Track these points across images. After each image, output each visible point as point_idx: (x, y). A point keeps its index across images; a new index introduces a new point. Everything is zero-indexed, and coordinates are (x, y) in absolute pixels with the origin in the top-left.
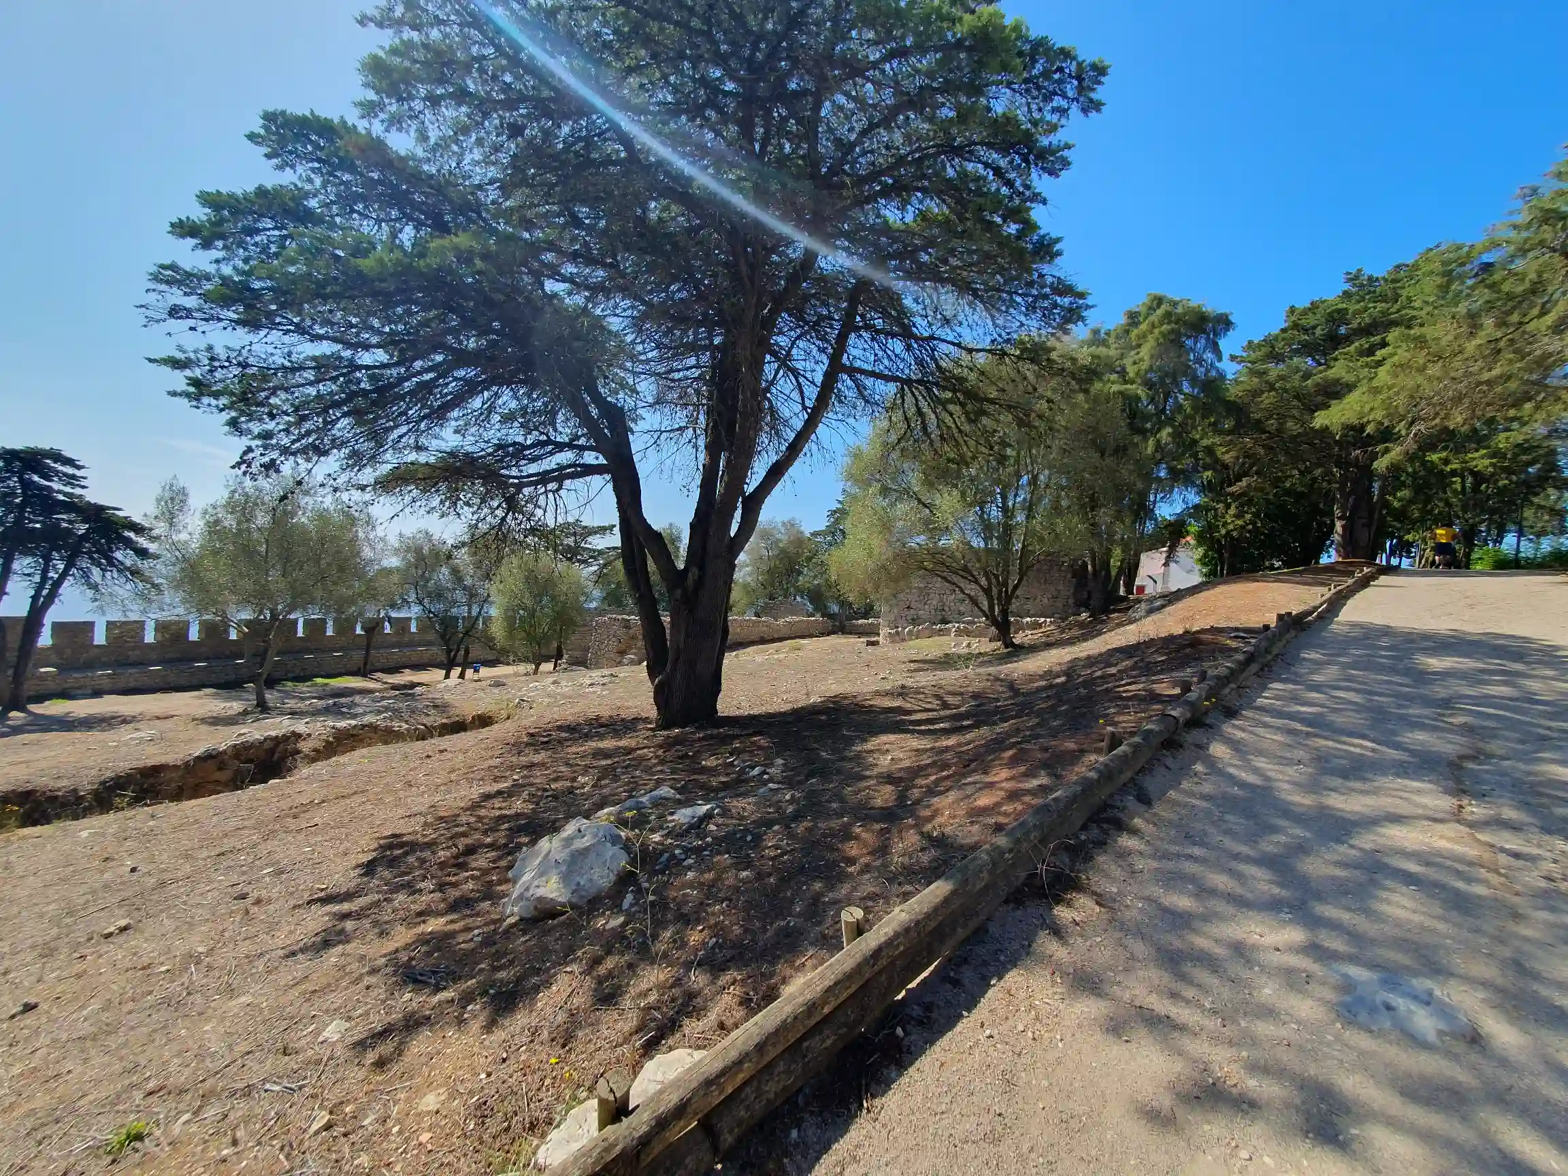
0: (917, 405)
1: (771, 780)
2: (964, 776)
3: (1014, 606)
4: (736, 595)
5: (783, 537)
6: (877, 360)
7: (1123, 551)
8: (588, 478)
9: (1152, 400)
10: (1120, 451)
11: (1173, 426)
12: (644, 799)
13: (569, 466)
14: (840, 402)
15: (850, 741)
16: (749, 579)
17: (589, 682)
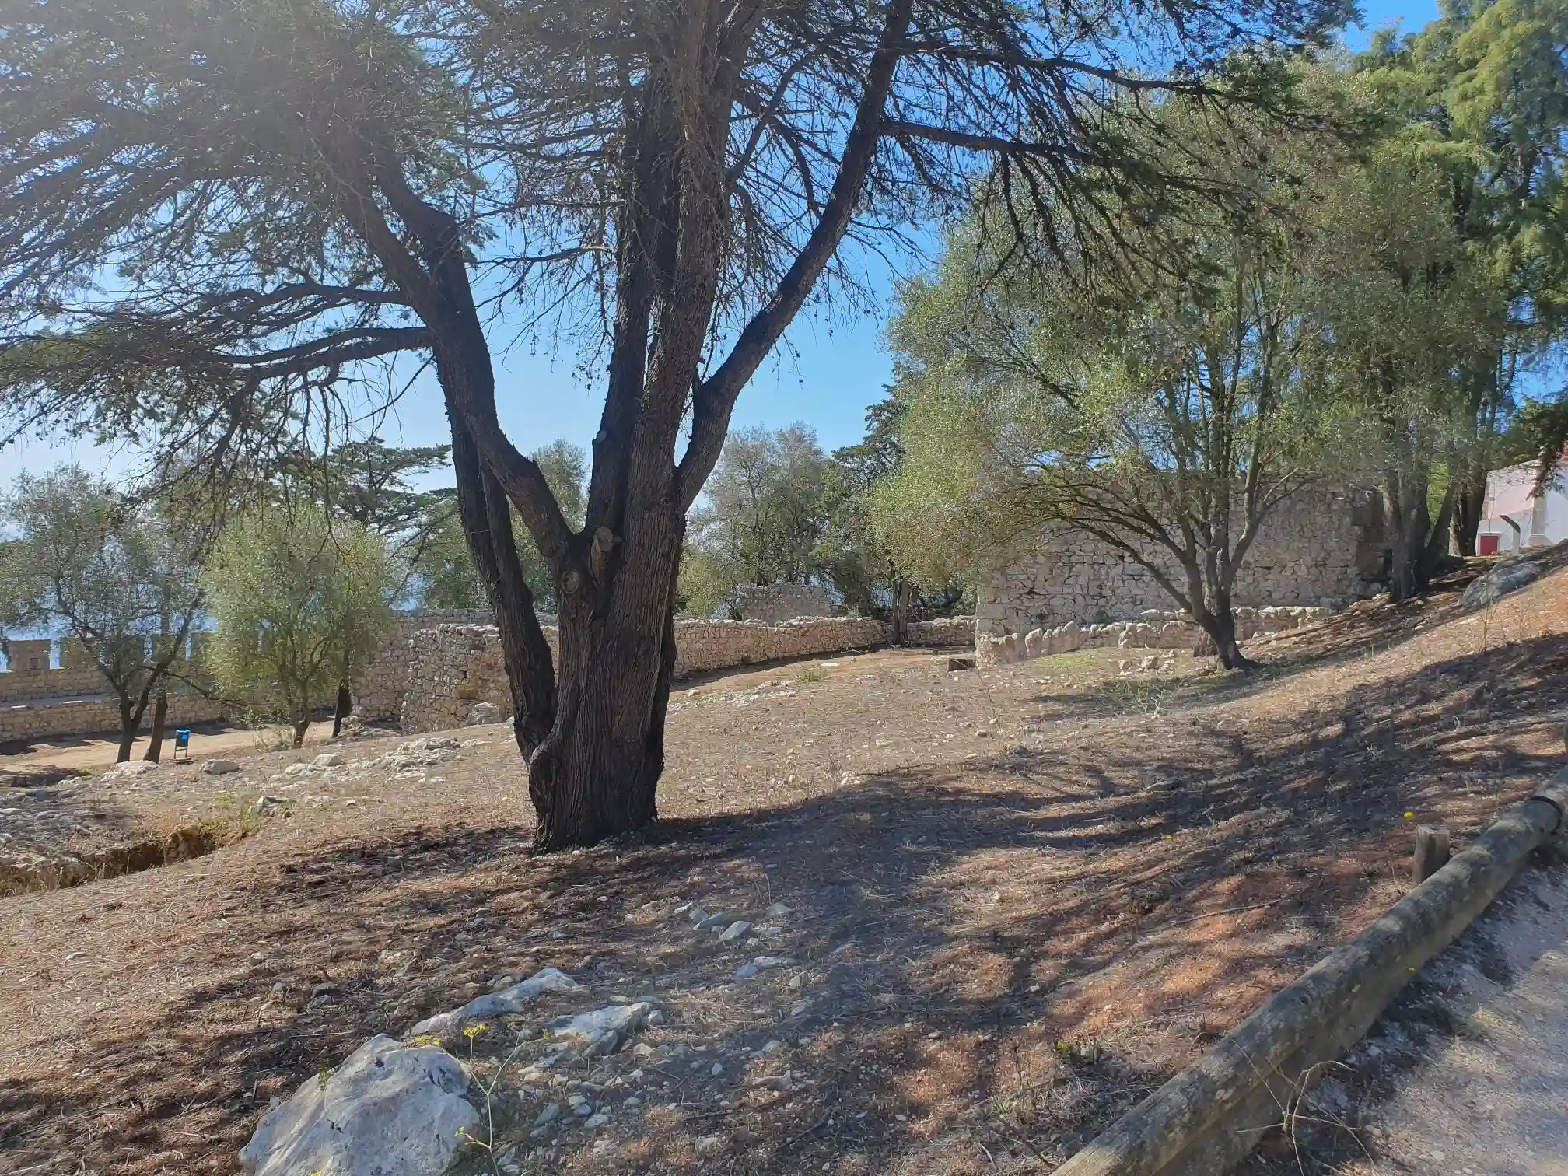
0: (1035, 193)
1: (759, 950)
2: (1142, 930)
3: (1239, 586)
4: (690, 575)
5: (781, 461)
6: (953, 106)
7: (1452, 470)
8: (388, 357)
9: (1502, 171)
10: (1439, 273)
11: (1543, 220)
12: (510, 995)
13: (351, 333)
14: (884, 191)
15: (919, 864)
16: (716, 545)
17: (401, 758)
